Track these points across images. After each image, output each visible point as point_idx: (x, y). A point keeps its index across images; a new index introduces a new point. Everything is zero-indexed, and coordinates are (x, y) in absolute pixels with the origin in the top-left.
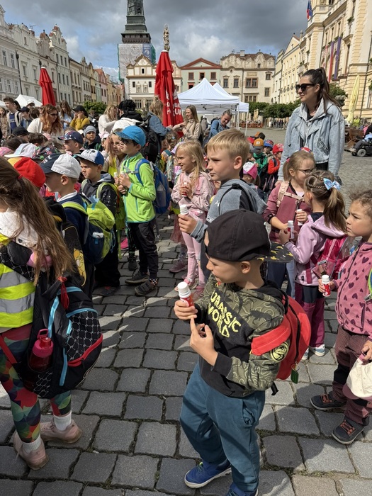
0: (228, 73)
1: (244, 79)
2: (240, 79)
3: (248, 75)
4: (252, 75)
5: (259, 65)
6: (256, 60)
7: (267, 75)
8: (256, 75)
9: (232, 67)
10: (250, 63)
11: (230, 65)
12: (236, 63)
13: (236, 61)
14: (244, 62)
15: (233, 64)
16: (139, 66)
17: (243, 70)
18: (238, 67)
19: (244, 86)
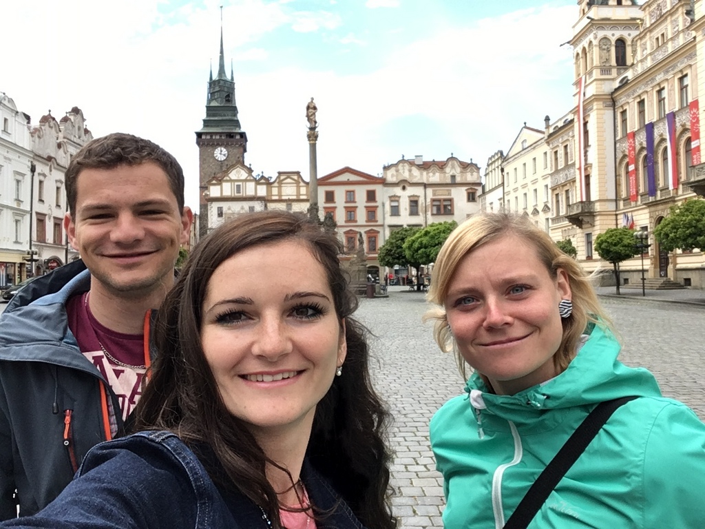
0: (397, 191)
1: (429, 200)
2: (421, 201)
3: (434, 195)
4: (442, 194)
5: (453, 177)
6: (448, 170)
7: (469, 194)
8: (450, 194)
9: (405, 181)
10: (437, 174)
11: (401, 178)
12: (411, 174)
13: (410, 171)
14: (425, 173)
15: (406, 175)
16: (231, 181)
17: (425, 186)
18: (415, 180)
19: (429, 213)
